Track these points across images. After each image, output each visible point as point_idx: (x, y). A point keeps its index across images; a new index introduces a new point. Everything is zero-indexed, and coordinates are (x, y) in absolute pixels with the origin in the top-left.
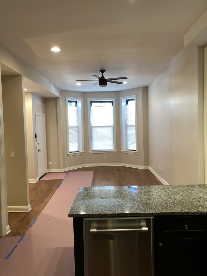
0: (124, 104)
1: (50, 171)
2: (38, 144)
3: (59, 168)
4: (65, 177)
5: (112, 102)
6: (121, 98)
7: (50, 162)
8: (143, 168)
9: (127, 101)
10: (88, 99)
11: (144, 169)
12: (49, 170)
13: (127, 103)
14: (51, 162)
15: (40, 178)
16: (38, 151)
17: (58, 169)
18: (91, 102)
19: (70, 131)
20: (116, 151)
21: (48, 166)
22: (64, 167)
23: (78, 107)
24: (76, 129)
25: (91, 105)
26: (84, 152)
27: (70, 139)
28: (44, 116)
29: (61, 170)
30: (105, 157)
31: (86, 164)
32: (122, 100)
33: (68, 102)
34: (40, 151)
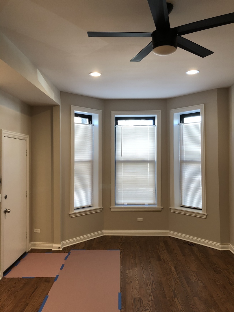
0: (176, 122)
1: (35, 246)
2: (6, 197)
3: (53, 241)
4: (61, 269)
5: (153, 118)
6: (171, 111)
7: (35, 229)
8: (217, 246)
9: (182, 117)
10: (112, 112)
11: (220, 249)
12: (33, 243)
13: (182, 121)
14: (37, 229)
15: (5, 273)
16: (6, 212)
17: (50, 244)
18: (118, 119)
19: (77, 168)
20: (161, 207)
21: (32, 237)
22: (63, 239)
23: (93, 125)
24: (89, 165)
25: (117, 124)
26: (102, 207)
27: (75, 184)
28: (28, 140)
29: (56, 246)
30: (140, 219)
31: (105, 231)
32: (174, 114)
33: (75, 116)
34: (9, 212)
